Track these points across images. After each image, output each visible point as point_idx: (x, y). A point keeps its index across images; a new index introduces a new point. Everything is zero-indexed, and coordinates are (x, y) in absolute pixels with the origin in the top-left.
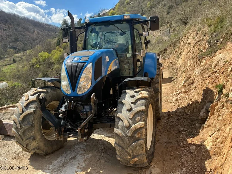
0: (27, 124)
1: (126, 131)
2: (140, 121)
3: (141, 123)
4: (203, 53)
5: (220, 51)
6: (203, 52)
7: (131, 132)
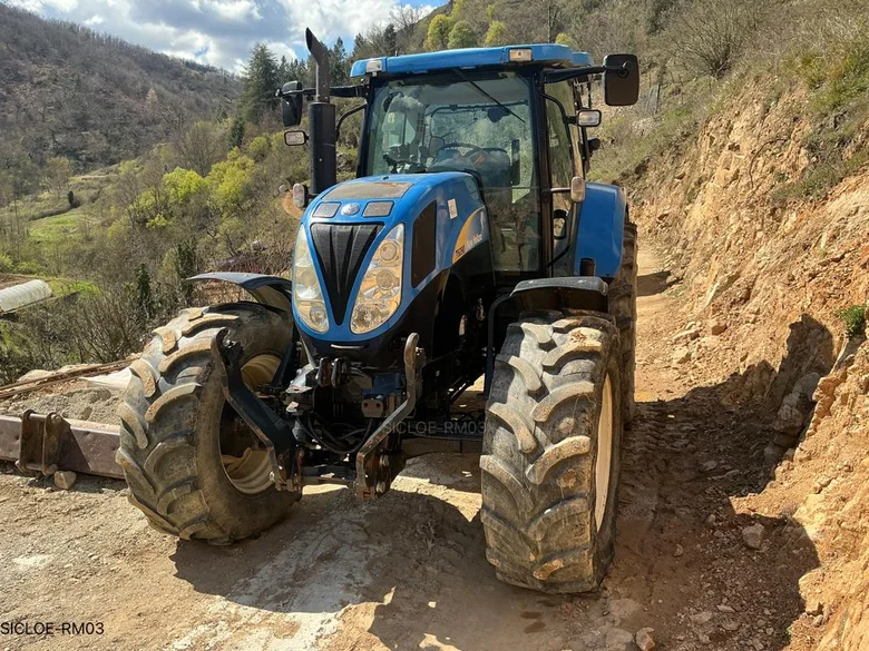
0: (174, 436)
1: (525, 467)
2: (575, 431)
3: (578, 438)
4: (789, 185)
5: (852, 180)
6: (788, 182)
7: (542, 470)
